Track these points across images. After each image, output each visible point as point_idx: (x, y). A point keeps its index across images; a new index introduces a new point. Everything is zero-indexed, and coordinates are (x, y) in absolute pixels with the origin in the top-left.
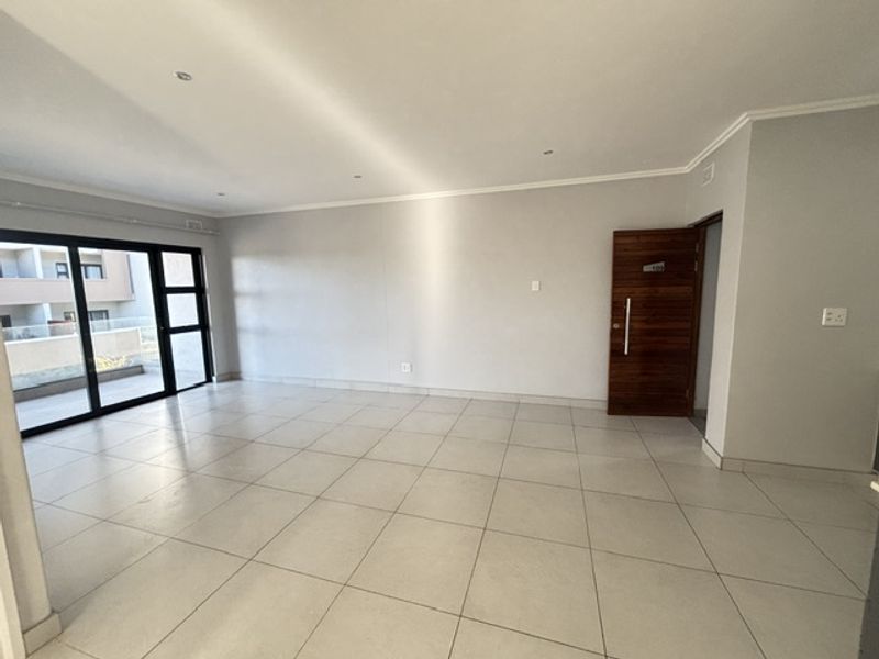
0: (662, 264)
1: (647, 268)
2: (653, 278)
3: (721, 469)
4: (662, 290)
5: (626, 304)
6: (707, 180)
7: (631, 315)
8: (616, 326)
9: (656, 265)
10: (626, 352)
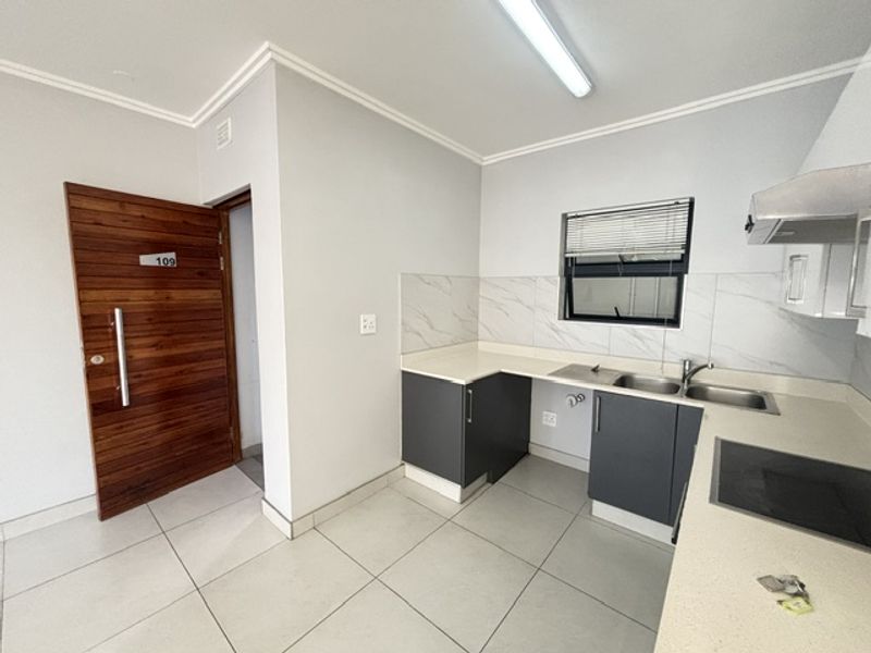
0: (172, 255)
1: (147, 260)
2: (158, 276)
3: (293, 538)
4: (178, 296)
5: (114, 319)
6: (224, 141)
7: (125, 338)
8: (97, 360)
9: (162, 256)
10: (125, 403)
